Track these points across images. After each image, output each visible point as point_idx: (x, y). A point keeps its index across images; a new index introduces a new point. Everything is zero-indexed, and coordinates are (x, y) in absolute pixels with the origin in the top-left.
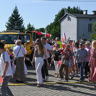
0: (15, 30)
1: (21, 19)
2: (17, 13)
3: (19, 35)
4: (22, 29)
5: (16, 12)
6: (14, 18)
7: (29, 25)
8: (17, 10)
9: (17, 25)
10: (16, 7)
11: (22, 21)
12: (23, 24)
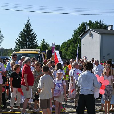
1: (34, 34)
2: (30, 27)
4: (35, 47)
5: (28, 26)
6: (25, 33)
7: (44, 42)
8: (29, 23)
9: (29, 41)
10: (28, 21)
11: (35, 37)
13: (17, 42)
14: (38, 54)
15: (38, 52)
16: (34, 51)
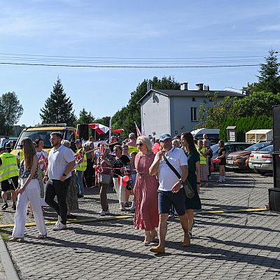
0: (58, 122)
1: (68, 101)
2: (61, 91)
3: (67, 131)
4: (71, 121)
5: (58, 89)
6: (55, 101)
7: (84, 112)
8: (60, 85)
9: (61, 113)
10: (58, 82)
11: (71, 105)
12: (71, 112)
13: (43, 114)
15: (63, 128)
16: (57, 126)
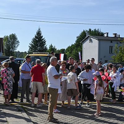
0: (38, 51)
1: (44, 40)
2: (40, 34)
4: (45, 50)
6: (37, 39)
7: (51, 46)
8: (40, 31)
9: (40, 46)
10: (39, 29)
11: (45, 42)
12: (45, 45)
13: (30, 46)
14: (48, 56)
15: (47, 55)
16: (44, 54)
